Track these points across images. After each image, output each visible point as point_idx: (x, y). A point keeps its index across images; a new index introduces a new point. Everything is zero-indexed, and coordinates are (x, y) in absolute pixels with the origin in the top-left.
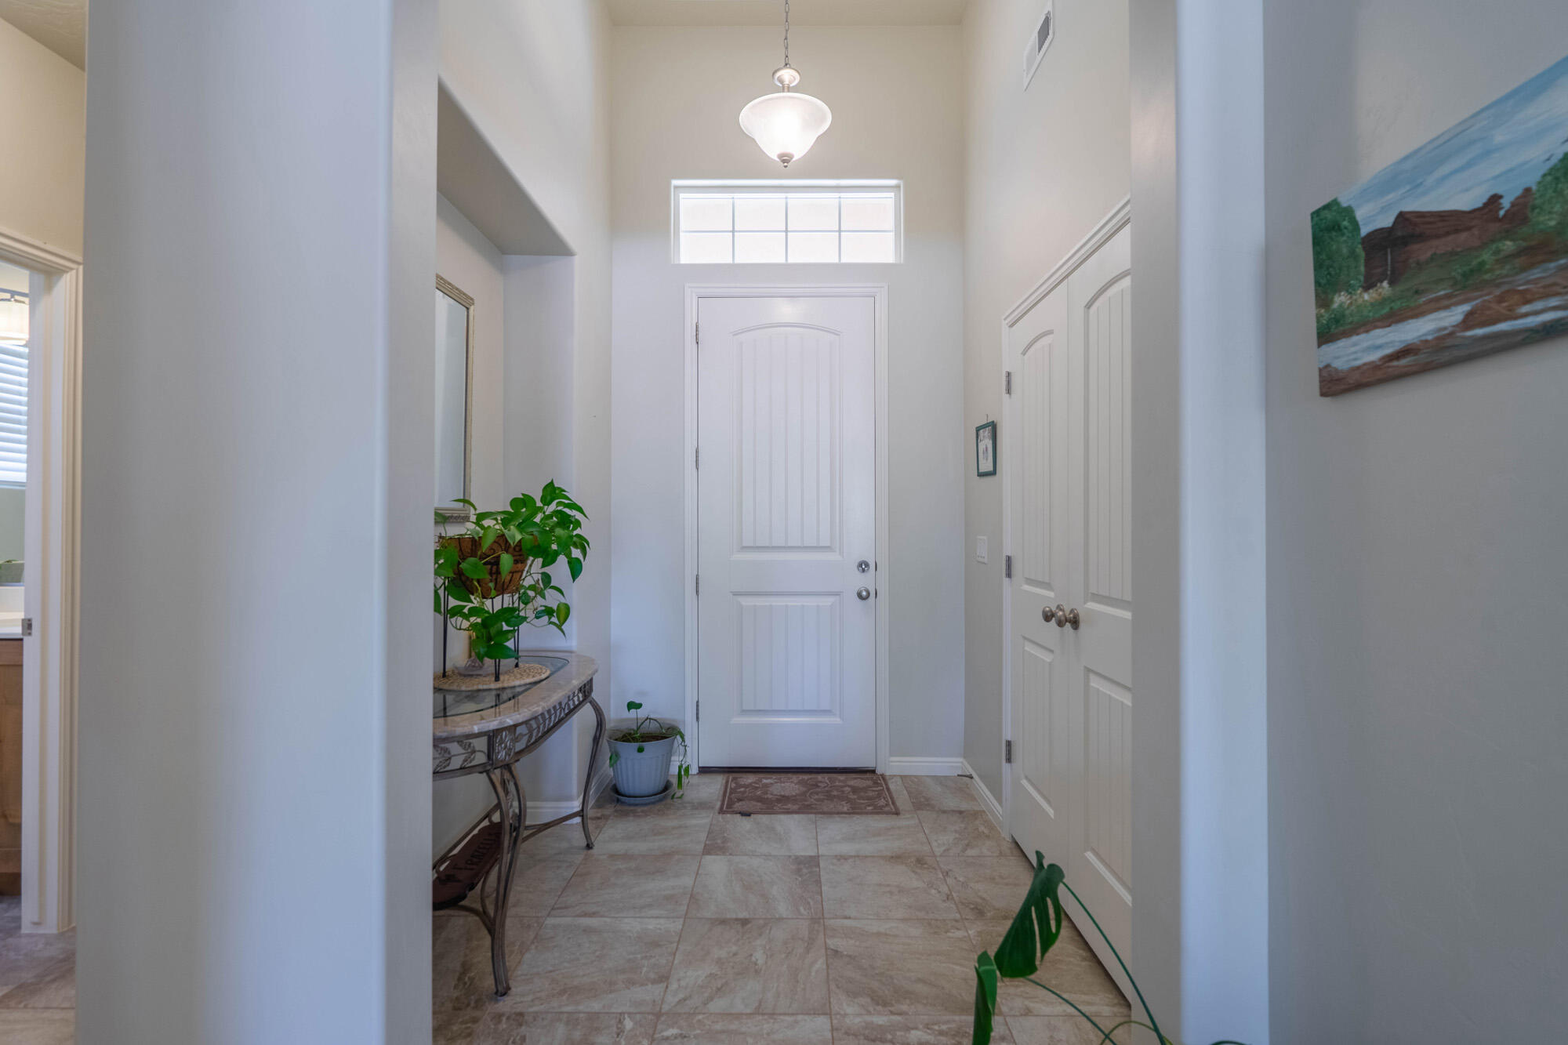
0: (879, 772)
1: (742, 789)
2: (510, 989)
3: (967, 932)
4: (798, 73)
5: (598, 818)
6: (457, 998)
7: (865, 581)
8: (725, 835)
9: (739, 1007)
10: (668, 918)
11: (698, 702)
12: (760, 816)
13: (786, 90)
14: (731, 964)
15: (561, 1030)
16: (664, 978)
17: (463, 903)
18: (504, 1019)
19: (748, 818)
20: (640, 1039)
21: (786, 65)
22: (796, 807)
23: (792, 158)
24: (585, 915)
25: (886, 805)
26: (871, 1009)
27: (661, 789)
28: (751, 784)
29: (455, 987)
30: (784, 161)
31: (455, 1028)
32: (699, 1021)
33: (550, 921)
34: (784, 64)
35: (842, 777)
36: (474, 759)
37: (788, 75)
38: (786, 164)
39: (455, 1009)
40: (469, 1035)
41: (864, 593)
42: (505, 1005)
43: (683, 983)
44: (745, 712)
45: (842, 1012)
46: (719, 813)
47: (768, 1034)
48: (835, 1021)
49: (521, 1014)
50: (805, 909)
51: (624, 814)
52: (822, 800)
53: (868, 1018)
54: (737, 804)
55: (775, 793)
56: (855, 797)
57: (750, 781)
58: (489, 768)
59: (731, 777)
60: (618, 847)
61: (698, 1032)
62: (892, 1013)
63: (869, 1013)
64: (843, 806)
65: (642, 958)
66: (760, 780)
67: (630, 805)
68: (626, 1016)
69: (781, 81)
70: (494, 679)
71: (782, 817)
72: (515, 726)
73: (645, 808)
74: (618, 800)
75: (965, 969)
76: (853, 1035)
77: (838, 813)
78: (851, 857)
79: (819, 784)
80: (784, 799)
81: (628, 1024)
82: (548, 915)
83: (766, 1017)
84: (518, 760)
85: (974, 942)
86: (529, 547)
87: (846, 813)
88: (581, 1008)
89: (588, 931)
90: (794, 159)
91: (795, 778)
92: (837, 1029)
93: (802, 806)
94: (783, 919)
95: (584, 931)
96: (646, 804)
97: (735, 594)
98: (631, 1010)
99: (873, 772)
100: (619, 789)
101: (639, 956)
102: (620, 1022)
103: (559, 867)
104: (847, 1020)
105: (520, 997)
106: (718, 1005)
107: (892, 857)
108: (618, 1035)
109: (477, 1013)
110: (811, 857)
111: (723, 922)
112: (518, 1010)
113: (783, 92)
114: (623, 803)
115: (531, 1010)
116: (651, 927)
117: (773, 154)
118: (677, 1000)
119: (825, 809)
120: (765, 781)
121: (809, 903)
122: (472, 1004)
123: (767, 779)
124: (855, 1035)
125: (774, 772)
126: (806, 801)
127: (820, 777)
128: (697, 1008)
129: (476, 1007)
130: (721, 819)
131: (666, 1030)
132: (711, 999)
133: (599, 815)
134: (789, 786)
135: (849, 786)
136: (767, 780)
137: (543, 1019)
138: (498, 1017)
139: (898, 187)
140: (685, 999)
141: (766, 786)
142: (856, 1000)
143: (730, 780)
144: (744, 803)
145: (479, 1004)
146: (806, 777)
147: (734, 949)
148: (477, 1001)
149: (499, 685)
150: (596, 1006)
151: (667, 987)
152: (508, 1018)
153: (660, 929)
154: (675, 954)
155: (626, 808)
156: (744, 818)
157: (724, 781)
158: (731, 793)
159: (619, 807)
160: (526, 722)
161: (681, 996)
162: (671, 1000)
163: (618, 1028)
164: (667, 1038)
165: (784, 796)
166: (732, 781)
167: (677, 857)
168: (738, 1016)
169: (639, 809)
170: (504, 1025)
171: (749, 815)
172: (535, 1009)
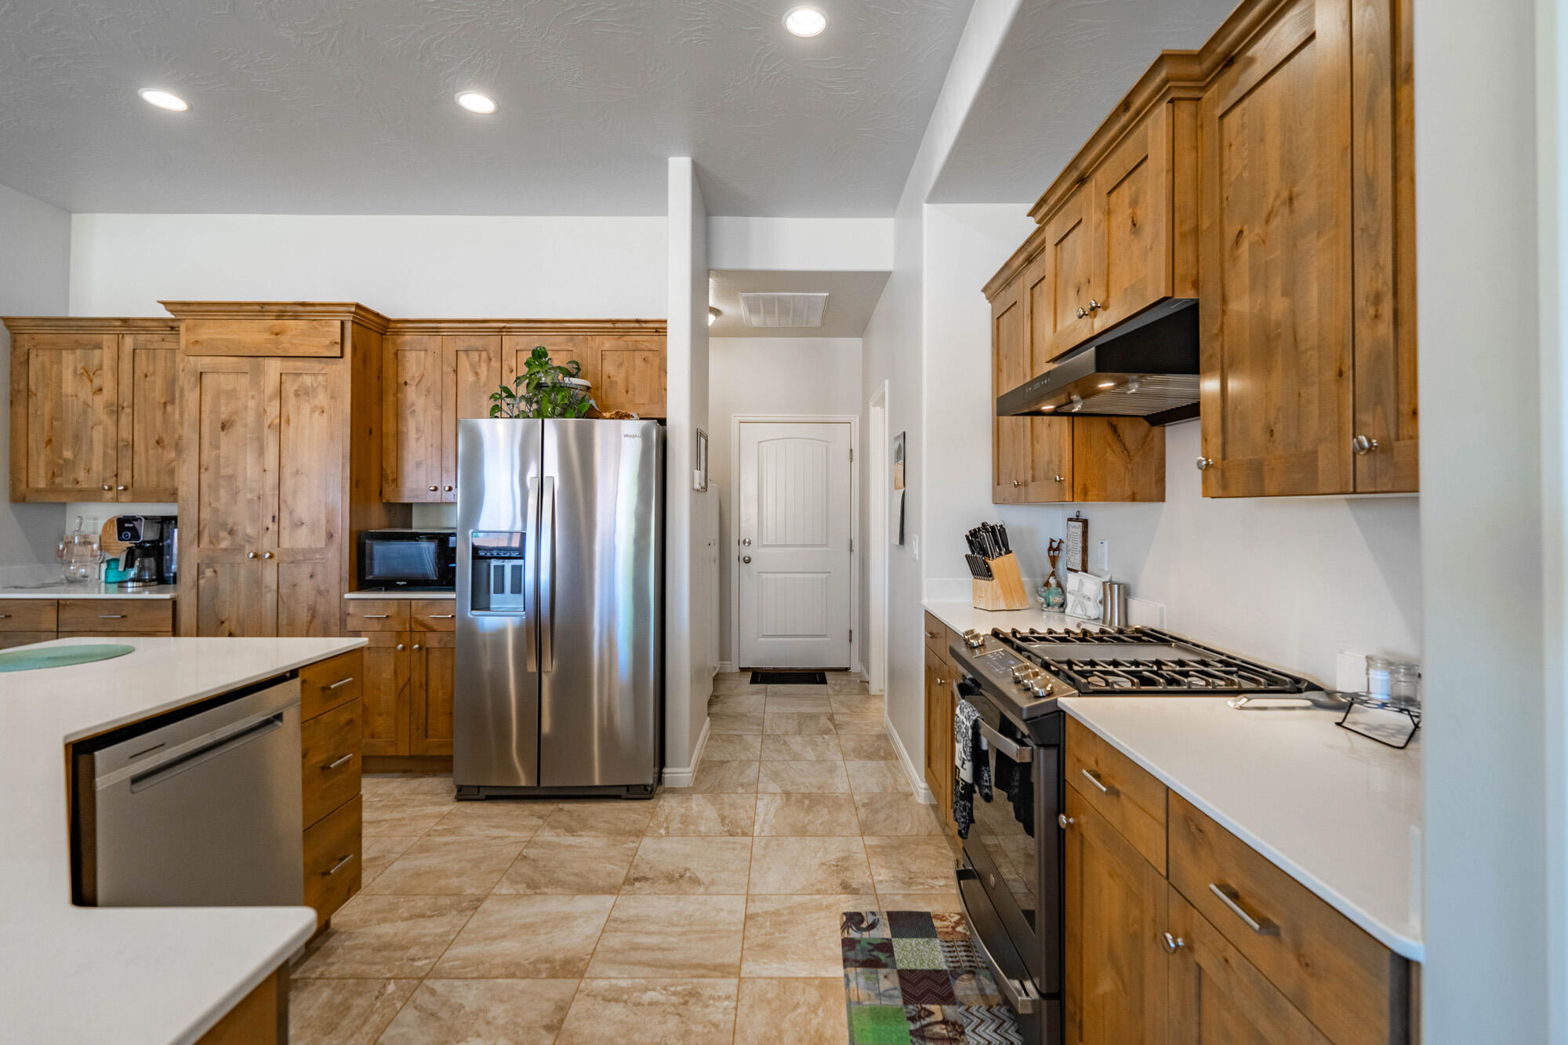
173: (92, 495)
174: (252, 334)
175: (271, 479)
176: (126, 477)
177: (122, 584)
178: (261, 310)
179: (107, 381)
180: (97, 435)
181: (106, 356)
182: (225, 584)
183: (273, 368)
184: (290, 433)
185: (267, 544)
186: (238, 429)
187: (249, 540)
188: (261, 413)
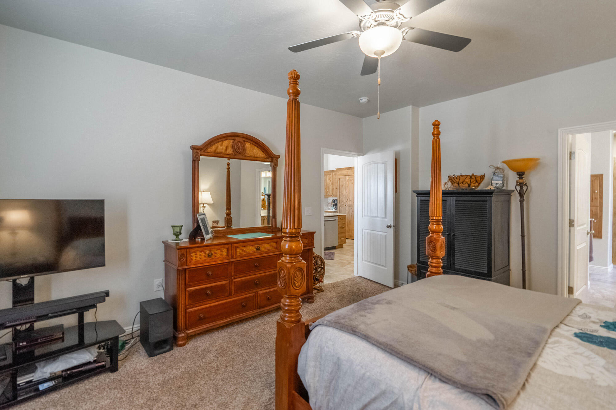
173: (330, 196)
174: (344, 172)
175: (347, 194)
176: (333, 194)
177: (333, 210)
178: (346, 169)
179: (331, 180)
180: (330, 188)
181: (331, 176)
182: (342, 209)
183: (347, 177)
184: (349, 187)
185: (347, 204)
186: (343, 187)
187: (345, 203)
188: (346, 184)
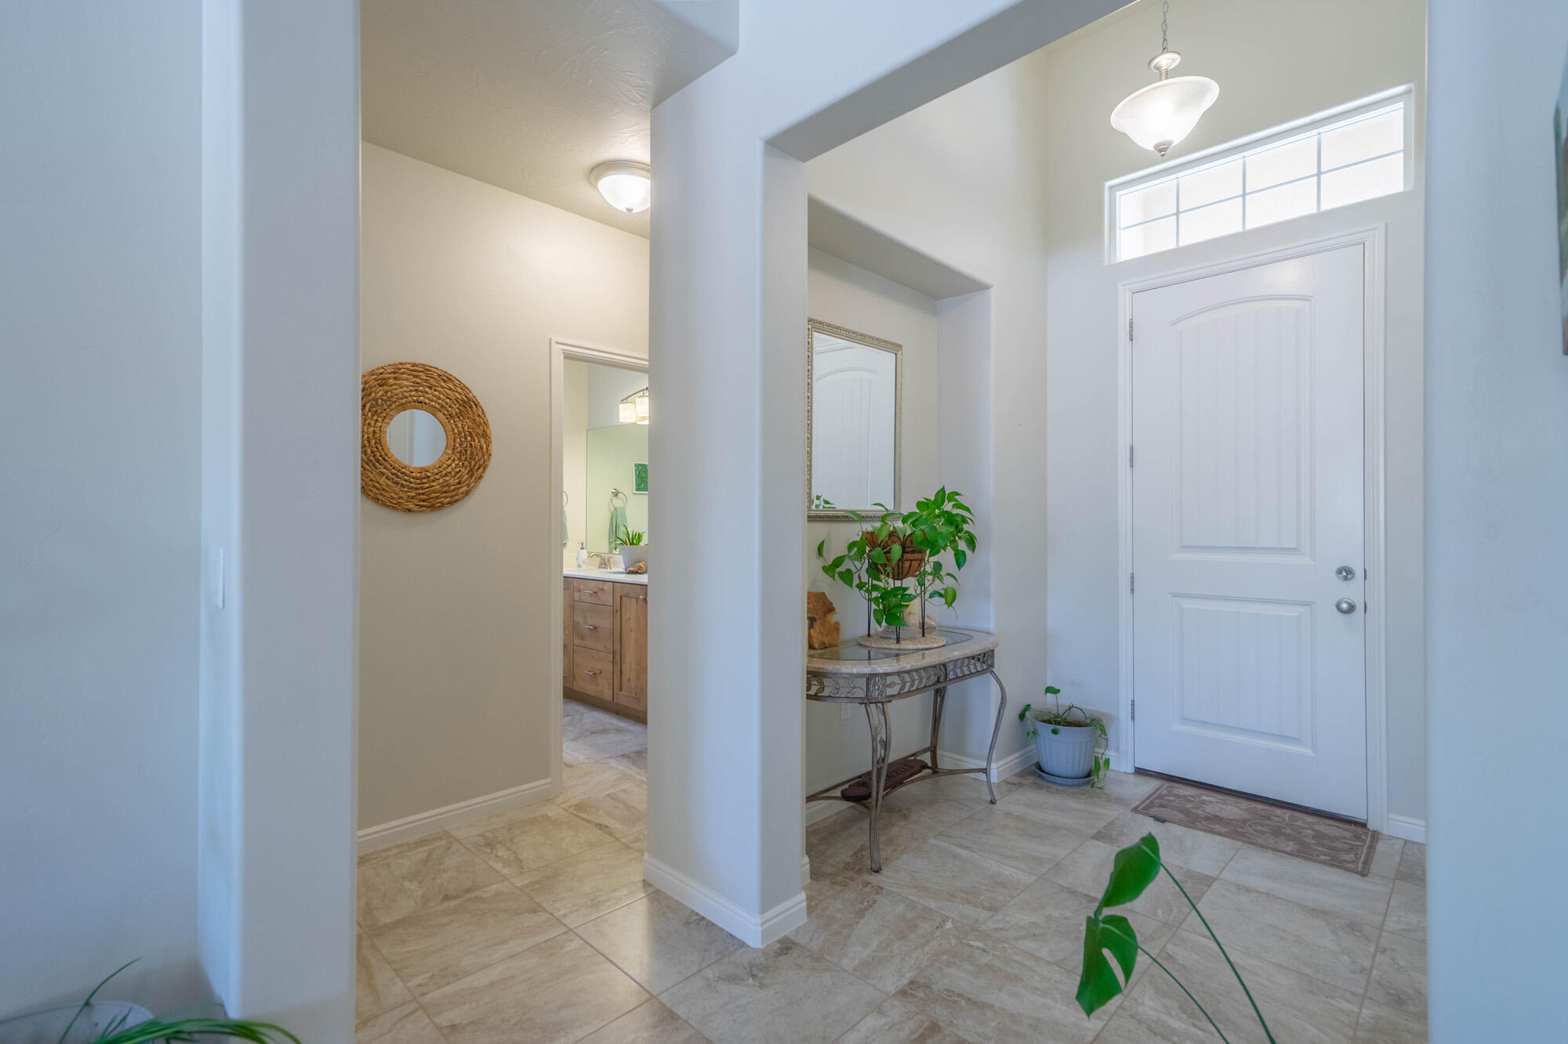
0: (1370, 826)
1: (1172, 798)
2: (881, 870)
3: (1360, 1009)
4: (1178, 53)
5: (1015, 784)
6: (849, 863)
7: (1352, 591)
8: (1125, 830)
9: (1044, 953)
10: (1025, 872)
11: (1133, 701)
12: (1175, 825)
13: (1163, 77)
14: (1058, 923)
15: (901, 908)
16: (993, 909)
17: (864, 802)
18: (869, 886)
19: (1161, 824)
20: (951, 937)
21: (1164, 49)
22: (1223, 830)
23: (1170, 145)
24: (961, 846)
25: (1353, 861)
26: (1174, 1013)
27: (1083, 776)
28: (1185, 796)
29: (852, 856)
30: (1160, 151)
31: (839, 878)
32: (1004, 947)
33: (932, 841)
34: (1162, 49)
35: (1310, 819)
36: (855, 693)
37: (1166, 60)
38: (1163, 153)
39: (845, 868)
40: (845, 885)
41: (1344, 606)
42: (874, 879)
43: (1007, 919)
44: (1187, 721)
45: (1140, 1000)
46: (1132, 811)
47: (1056, 982)
48: (1126, 1003)
49: (882, 888)
50: (1163, 913)
51: (1040, 787)
52: (1264, 833)
53: (1164, 1017)
54: (1156, 809)
55: (1208, 811)
56: (1314, 842)
57: (1186, 793)
58: (866, 701)
59: (1167, 784)
60: (1017, 810)
61: (998, 953)
62: (1194, 1025)
63: (1169, 1014)
64: (1288, 845)
65: (986, 890)
66: (1199, 796)
67: (1050, 782)
68: (950, 920)
69: (1158, 68)
70: (895, 641)
71: (1201, 833)
72: (887, 674)
73: (1061, 788)
74: (1040, 776)
75: (1322, 1035)
76: (1138, 1020)
77: (1276, 850)
78: (1257, 891)
79: (1272, 818)
80: (1217, 819)
81: (949, 925)
82: (934, 837)
83: (1062, 970)
84: (890, 702)
85: (1361, 1021)
86: (919, 540)
87: (1286, 853)
88: (922, 901)
89: (955, 856)
90: (1173, 145)
91: (1244, 804)
92: (1124, 1009)
93: (1234, 831)
94: (1134, 912)
95: (953, 856)
96: (1063, 785)
97: (1175, 595)
98: (957, 918)
99: (1364, 825)
100: (1042, 766)
101: (984, 888)
102: (944, 921)
103: (961, 809)
104: (1140, 1009)
105: (886, 879)
106: (1028, 945)
107: (1314, 910)
108: (937, 927)
109: (855, 876)
110: (1207, 876)
111: (1072, 892)
112: (881, 885)
113: (1161, 80)
114: (1043, 778)
115: (888, 888)
116: (1007, 873)
117: (1149, 146)
118: (995, 926)
119: (1260, 841)
120: (1204, 798)
121: (1172, 910)
122: (856, 870)
123: (1206, 795)
124: (1139, 1021)
125: (1218, 792)
126: (1243, 828)
127: (1279, 812)
128: (1007, 938)
129: (856, 873)
130: (1129, 817)
131: (974, 941)
132: (1024, 938)
133: (1016, 782)
134: (1232, 810)
135: (1313, 830)
136: (1207, 797)
137: (894, 897)
138: (867, 884)
139: (1408, 92)
140: (1002, 929)
141: (1204, 802)
142: (1162, 999)
143: (1164, 787)
144: (1165, 809)
145: (860, 871)
146: (1260, 806)
147: (1069, 914)
148: (859, 870)
149: (897, 646)
150: (932, 904)
151: (993, 916)
152: (872, 887)
153: (1013, 877)
154: (1013, 898)
155: (1044, 783)
156: (1156, 822)
157: (1157, 787)
158: (1156, 798)
159: (1039, 781)
160: (899, 673)
161: (1000, 926)
162: (990, 925)
163: (940, 924)
164: (971, 946)
165: (1218, 817)
166: (1167, 788)
167: (1064, 832)
168: (1038, 959)
169: (1055, 787)
170: (867, 889)
171: (1164, 821)
172: (891, 889)
